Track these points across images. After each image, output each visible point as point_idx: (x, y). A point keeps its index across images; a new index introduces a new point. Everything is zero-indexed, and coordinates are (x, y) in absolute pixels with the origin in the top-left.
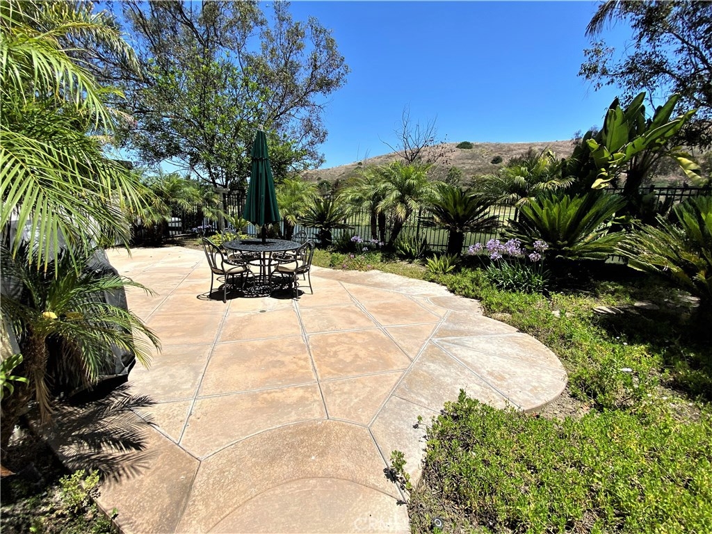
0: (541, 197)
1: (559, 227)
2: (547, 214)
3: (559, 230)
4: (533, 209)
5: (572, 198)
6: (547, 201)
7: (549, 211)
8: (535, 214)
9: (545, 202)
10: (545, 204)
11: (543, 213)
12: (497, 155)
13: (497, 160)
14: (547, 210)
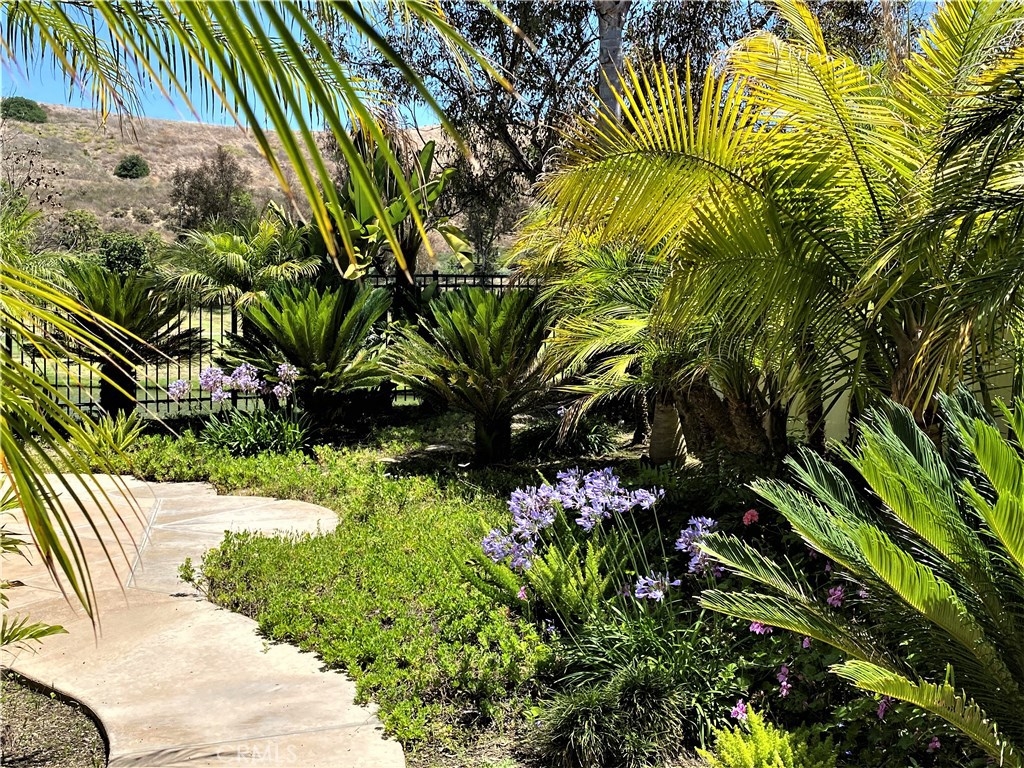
0: (276, 292)
1: (311, 341)
2: (290, 319)
3: (312, 346)
4: (266, 313)
5: (321, 294)
6: (286, 299)
7: (291, 314)
8: (270, 320)
9: (284, 299)
10: (284, 304)
11: (282, 319)
12: (129, 151)
13: (131, 169)
14: (288, 313)
